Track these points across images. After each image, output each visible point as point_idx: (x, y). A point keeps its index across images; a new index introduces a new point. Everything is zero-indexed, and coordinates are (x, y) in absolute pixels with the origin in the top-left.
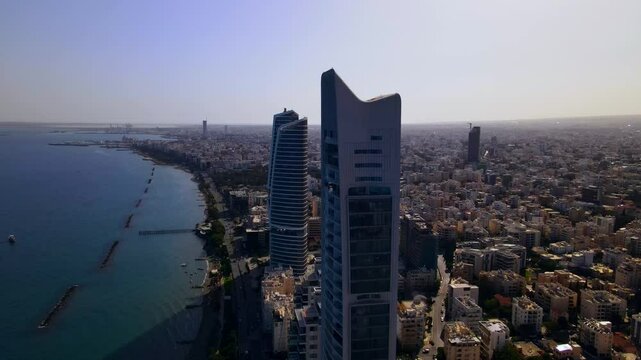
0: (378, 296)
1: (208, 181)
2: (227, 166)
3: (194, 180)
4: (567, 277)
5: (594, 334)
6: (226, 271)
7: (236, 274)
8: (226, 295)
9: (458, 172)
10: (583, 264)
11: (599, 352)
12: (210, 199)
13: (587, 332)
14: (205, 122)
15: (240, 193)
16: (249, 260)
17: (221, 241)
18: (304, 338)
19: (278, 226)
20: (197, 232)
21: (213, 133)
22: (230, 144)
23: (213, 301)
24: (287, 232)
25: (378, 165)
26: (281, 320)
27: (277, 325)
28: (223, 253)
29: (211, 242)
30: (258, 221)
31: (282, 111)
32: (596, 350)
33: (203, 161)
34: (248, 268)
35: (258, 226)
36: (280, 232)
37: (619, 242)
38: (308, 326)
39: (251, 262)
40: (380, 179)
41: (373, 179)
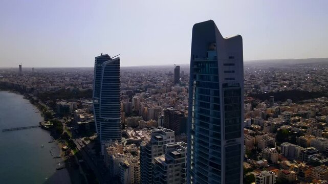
0: (234, 141)
1: (35, 98)
2: (45, 89)
3: (26, 98)
4: (247, 131)
5: (270, 154)
6: (73, 146)
7: (79, 148)
8: (79, 160)
9: (173, 88)
10: (248, 125)
11: (273, 162)
12: (41, 108)
13: (267, 154)
14: (20, 66)
15: (63, 103)
16: (83, 139)
17: (62, 130)
18: (166, 172)
19: (105, 118)
20: (43, 127)
21: (26, 72)
22: (40, 78)
23: (71, 164)
24: (110, 121)
25: (233, 72)
26: (128, 167)
27: (125, 171)
28: (66, 137)
29: (55, 132)
30: (83, 117)
31: (100, 55)
32: (272, 161)
33: (28, 87)
34: (85, 144)
35: (84, 120)
36: (105, 121)
37: (257, 114)
38: (168, 165)
39: (85, 140)
40: (234, 79)
41: (231, 79)
